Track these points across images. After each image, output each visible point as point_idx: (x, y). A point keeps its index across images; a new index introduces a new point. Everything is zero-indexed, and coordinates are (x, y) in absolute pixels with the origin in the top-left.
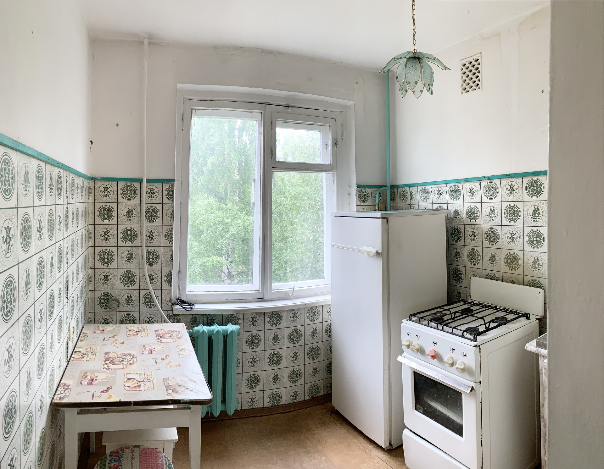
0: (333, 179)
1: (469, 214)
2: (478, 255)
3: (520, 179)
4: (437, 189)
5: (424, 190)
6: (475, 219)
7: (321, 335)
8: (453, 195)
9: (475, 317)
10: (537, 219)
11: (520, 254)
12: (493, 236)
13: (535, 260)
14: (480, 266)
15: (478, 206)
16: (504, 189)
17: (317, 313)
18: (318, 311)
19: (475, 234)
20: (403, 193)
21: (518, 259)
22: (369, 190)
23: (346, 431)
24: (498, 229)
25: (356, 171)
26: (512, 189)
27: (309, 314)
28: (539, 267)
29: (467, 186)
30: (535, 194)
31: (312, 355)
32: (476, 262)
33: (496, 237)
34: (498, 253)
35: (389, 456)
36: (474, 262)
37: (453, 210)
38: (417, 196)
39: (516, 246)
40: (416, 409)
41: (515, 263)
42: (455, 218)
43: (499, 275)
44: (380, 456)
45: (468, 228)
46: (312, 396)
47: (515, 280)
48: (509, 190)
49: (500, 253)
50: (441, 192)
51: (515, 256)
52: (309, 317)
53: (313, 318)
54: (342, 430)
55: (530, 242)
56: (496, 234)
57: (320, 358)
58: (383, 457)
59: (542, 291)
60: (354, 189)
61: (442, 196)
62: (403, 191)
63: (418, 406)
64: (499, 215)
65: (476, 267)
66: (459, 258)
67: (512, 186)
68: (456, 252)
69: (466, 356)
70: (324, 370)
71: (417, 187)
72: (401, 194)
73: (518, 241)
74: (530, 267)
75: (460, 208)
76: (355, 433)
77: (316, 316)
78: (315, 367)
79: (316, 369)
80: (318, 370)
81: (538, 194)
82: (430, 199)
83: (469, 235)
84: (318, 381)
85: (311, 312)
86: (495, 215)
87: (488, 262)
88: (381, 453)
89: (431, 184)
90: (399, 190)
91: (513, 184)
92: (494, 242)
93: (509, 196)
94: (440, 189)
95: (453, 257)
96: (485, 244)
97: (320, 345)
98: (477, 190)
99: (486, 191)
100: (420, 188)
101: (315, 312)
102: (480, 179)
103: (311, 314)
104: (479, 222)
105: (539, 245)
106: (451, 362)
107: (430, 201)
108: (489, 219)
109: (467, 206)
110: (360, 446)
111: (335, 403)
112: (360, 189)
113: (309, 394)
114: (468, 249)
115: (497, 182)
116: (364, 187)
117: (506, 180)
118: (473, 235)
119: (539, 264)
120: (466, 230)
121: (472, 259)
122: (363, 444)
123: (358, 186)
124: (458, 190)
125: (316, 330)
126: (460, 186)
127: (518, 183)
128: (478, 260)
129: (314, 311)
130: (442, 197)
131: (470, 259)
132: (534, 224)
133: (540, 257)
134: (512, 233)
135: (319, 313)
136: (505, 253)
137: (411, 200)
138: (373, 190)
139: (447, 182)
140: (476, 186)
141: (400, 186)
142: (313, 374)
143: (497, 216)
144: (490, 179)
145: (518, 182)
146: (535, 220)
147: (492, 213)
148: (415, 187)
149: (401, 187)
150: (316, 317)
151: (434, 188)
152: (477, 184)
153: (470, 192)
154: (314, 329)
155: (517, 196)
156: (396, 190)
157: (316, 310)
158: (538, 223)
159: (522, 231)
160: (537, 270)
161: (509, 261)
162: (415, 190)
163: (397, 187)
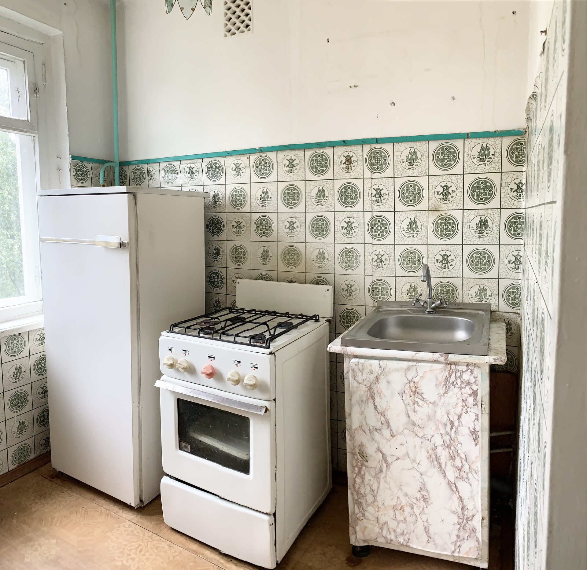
0: (32, 145)
1: (233, 198)
2: (244, 252)
3: (301, 152)
4: (189, 166)
5: (170, 168)
6: (241, 205)
7: (27, 374)
8: (212, 174)
9: (255, 323)
10: (322, 202)
11: (301, 247)
12: (266, 227)
13: (319, 253)
14: (247, 265)
15: (246, 187)
16: (281, 166)
17: (20, 343)
18: (21, 340)
19: (241, 225)
20: (138, 173)
21: (298, 254)
22: (88, 165)
23: (78, 496)
24: (273, 217)
25: (69, 135)
26: (291, 165)
27: (9, 347)
28: (324, 261)
29: (231, 162)
30: (319, 171)
31: (16, 405)
32: (241, 261)
33: (270, 227)
34: (272, 248)
35: (140, 516)
36: (238, 261)
37: (212, 194)
38: (158, 176)
39: (295, 238)
40: (180, 448)
41: (295, 259)
42: (215, 205)
43: (273, 275)
44: (129, 519)
45: (231, 217)
46: (19, 463)
47: (294, 280)
48: (288, 166)
49: (275, 247)
50: (194, 170)
51: (295, 250)
52: (8, 350)
53: (15, 352)
54: (71, 496)
55: (313, 231)
56: (270, 224)
57: (28, 407)
58: (133, 519)
59: (330, 288)
60: (67, 162)
61: (196, 175)
62: (138, 170)
63: (183, 444)
64: (274, 198)
65: (241, 267)
66: (218, 257)
67: (291, 161)
68: (215, 250)
69: (257, 368)
70: (35, 422)
71: (158, 164)
72: (134, 173)
73: (298, 231)
74: (313, 262)
75: (221, 190)
76: (90, 496)
77: (19, 348)
78: (21, 422)
79: (24, 423)
80: (26, 424)
81: (323, 171)
82: (179, 180)
83: (233, 227)
84: (27, 439)
85: (12, 343)
86: (269, 199)
87: (259, 259)
88: (130, 514)
89: (180, 159)
90: (132, 168)
91: (293, 158)
92: (267, 233)
93: (287, 173)
94: (193, 166)
95: (211, 257)
96: (255, 237)
97: (27, 388)
98: (245, 167)
99: (257, 167)
100: (162, 165)
101: (17, 343)
102: (249, 152)
103: (11, 346)
104: (246, 209)
105: (325, 234)
106: (236, 378)
107: (178, 182)
108: (261, 205)
109: (230, 189)
110: (101, 510)
111: (57, 463)
112: (76, 163)
113: (15, 461)
114: (230, 245)
115: (272, 155)
116: (82, 159)
117: (284, 153)
118: (238, 226)
119: (324, 257)
120: (230, 220)
121: (236, 258)
122: (105, 506)
123: (74, 157)
124: (219, 167)
125: (20, 368)
126: (222, 161)
127: (300, 157)
128: (244, 258)
129: (15, 341)
130: (196, 177)
131: (233, 258)
132: (318, 209)
133: (325, 249)
134: (291, 222)
135: (23, 343)
136: (282, 247)
137: (150, 182)
138: (93, 165)
139: (202, 157)
140: (243, 160)
141: (132, 162)
142: (19, 431)
143: (271, 200)
144: (262, 152)
145: (299, 155)
146: (319, 203)
147: (265, 196)
148: (156, 164)
149: (135, 164)
150: (19, 351)
151: (184, 166)
152: (244, 158)
153: (235, 170)
154: (18, 367)
155: (298, 174)
156: (126, 168)
157: (19, 339)
158: (323, 207)
159: (303, 218)
160: (322, 264)
161: (287, 257)
162: (154, 168)
163: (128, 163)
